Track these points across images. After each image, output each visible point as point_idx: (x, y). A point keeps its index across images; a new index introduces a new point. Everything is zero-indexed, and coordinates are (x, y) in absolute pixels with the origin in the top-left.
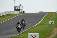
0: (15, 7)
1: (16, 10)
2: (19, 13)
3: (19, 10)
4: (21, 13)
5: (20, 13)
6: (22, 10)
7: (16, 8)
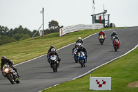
0: (94, 16)
1: (97, 21)
3: (103, 22)
5: (105, 27)
6: (108, 21)
7: (97, 18)
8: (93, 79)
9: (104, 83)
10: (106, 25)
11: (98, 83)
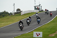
0: (35, 7)
2: (39, 11)
3: (39, 9)
6: (41, 9)
9: (39, 34)
11: (37, 34)
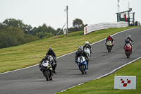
0: (118, 15)
1: (121, 20)
4: (132, 25)
5: (130, 25)
6: (133, 19)
7: (122, 16)
8: (117, 78)
9: (129, 82)
10: (131, 23)
11: (123, 82)
